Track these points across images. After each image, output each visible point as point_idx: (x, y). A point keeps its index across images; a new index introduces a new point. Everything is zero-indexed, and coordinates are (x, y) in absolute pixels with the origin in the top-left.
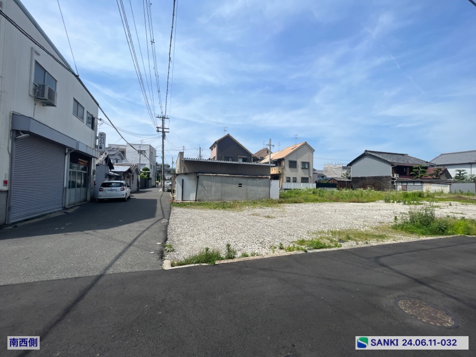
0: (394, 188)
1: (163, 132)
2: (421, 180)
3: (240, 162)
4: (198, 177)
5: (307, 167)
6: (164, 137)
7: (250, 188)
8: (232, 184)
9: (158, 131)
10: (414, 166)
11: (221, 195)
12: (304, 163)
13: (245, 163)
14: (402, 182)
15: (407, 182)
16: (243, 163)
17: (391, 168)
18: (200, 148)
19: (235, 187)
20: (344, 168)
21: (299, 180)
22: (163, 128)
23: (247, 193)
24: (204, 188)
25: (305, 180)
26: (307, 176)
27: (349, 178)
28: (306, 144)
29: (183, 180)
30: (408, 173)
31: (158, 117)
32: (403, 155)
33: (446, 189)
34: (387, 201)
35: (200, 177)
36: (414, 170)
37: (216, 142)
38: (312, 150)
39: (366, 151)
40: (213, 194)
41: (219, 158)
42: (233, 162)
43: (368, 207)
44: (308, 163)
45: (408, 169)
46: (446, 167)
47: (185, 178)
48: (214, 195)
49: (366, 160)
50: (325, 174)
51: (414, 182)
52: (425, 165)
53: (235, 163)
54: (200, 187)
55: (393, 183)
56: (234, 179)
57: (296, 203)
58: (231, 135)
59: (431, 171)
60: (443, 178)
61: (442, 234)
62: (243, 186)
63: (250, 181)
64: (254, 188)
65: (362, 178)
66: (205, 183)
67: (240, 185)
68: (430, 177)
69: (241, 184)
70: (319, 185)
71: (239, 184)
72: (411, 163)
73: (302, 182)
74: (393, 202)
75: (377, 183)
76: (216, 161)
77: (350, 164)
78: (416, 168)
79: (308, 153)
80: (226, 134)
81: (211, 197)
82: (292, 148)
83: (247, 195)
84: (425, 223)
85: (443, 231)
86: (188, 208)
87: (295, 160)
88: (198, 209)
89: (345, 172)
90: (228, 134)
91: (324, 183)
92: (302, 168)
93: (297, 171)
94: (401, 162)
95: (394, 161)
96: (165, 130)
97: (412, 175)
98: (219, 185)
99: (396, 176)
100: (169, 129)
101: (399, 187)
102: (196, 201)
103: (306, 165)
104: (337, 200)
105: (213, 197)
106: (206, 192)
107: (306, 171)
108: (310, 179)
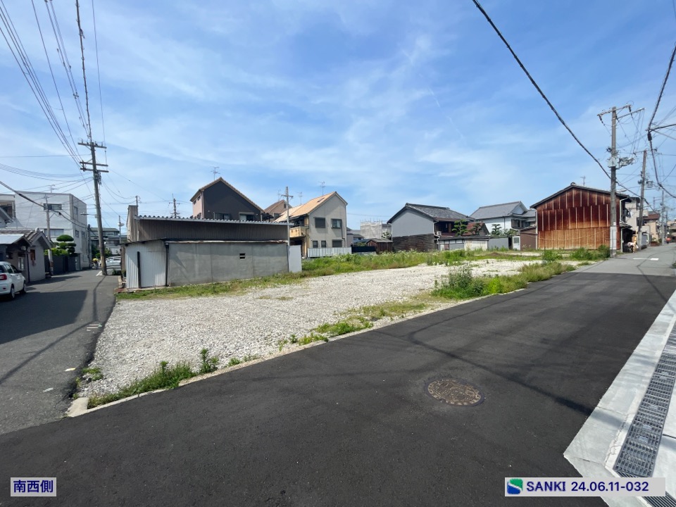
0: (437, 247)
1: (96, 172)
2: (462, 237)
3: (243, 221)
4: (167, 247)
5: (339, 226)
6: (97, 180)
7: (257, 259)
8: (229, 254)
9: (84, 169)
10: (456, 222)
11: (212, 273)
12: (334, 221)
13: (251, 222)
14: (444, 241)
15: (449, 240)
16: (248, 222)
17: (432, 224)
18: (175, 201)
19: (235, 259)
20: (384, 226)
21: (329, 243)
22: (94, 164)
23: (254, 267)
24: (181, 264)
25: (337, 244)
26: (340, 238)
27: (390, 239)
28: (336, 195)
29: (138, 253)
30: (450, 230)
31: (82, 144)
32: (444, 209)
33: (484, 246)
34: (430, 264)
35: (173, 248)
36: (455, 226)
37: (200, 191)
38: (345, 204)
39: (407, 204)
40: (197, 273)
41: (207, 214)
42: (232, 221)
43: (409, 273)
44: (340, 220)
45: (450, 225)
46: (484, 222)
47: (143, 250)
48: (199, 274)
49: (408, 215)
50: (362, 235)
51: (456, 240)
52: (466, 220)
53: (235, 222)
54: (172, 263)
55: (436, 241)
56: (232, 247)
57: (325, 275)
58: (224, 179)
59: (471, 226)
60: (482, 234)
61: (478, 296)
62: (246, 256)
63: (257, 249)
64: (263, 258)
65: (404, 238)
66: (182, 255)
67: (242, 256)
68: (470, 233)
69: (244, 254)
70: (355, 249)
71: (241, 254)
72: (452, 218)
73: (333, 246)
74: (436, 265)
75: (419, 244)
76: (202, 219)
77: (391, 221)
78: (457, 224)
79: (339, 208)
80: (217, 178)
81: (194, 276)
82: (318, 199)
83: (254, 270)
84: (463, 285)
85: (479, 292)
86: (149, 298)
87: (323, 217)
88: (169, 298)
89: (385, 231)
90: (221, 178)
91: (362, 247)
92: (333, 228)
93: (326, 232)
94: (443, 217)
95: (436, 216)
97: (454, 232)
98: (206, 257)
99: (439, 234)
100: (107, 166)
101: (442, 246)
102: (166, 285)
103: (338, 224)
104: (376, 267)
105: (198, 278)
106: (184, 270)
107: (338, 231)
108: (343, 242)
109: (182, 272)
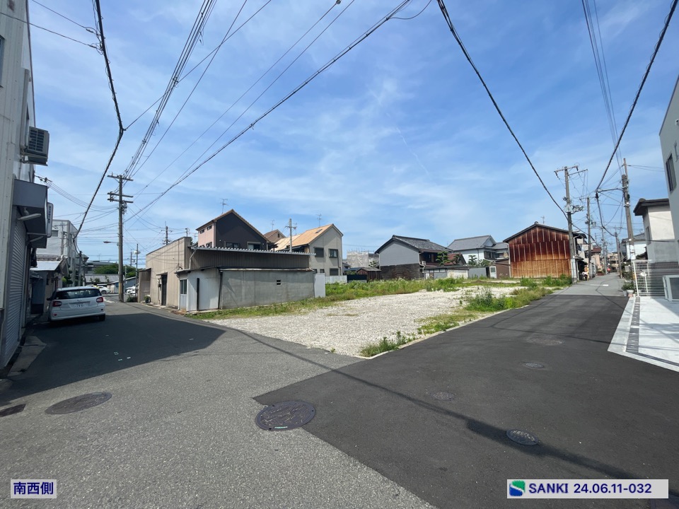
0: (423, 276)
1: (121, 201)
2: (445, 267)
4: (221, 274)
5: (335, 256)
6: (122, 210)
7: (291, 285)
8: (268, 281)
9: (111, 200)
10: (439, 253)
11: (255, 297)
12: (332, 251)
14: (429, 270)
15: (434, 269)
17: (418, 254)
19: (273, 285)
20: (370, 256)
21: (327, 271)
22: (121, 195)
23: (287, 292)
24: (231, 289)
25: (334, 272)
26: (336, 267)
27: (378, 268)
28: (333, 227)
29: (198, 279)
30: (433, 260)
31: (112, 177)
32: (425, 240)
33: (465, 274)
35: (225, 275)
36: (439, 257)
37: (213, 221)
38: (340, 235)
39: (394, 236)
40: (243, 297)
44: (337, 250)
45: (432, 255)
46: (461, 253)
47: (201, 276)
48: (246, 299)
49: (394, 246)
50: (349, 264)
51: (440, 269)
52: (446, 251)
54: (224, 288)
55: (421, 270)
56: (271, 274)
58: (236, 211)
59: (451, 257)
60: (460, 263)
62: (282, 283)
63: (290, 276)
64: (294, 285)
65: (392, 267)
66: (232, 281)
67: (279, 282)
68: (451, 263)
69: (279, 281)
70: (350, 278)
71: (278, 281)
72: (434, 249)
73: (331, 274)
75: (407, 272)
77: (378, 251)
78: (440, 255)
79: (335, 239)
81: (241, 301)
82: (316, 231)
83: (288, 295)
87: (322, 247)
89: (371, 260)
90: (233, 210)
91: (356, 276)
92: (330, 257)
93: (324, 261)
94: (426, 248)
95: (421, 247)
96: (124, 198)
97: (438, 262)
98: (251, 283)
99: (423, 263)
101: (427, 275)
102: (219, 308)
103: (335, 253)
105: (244, 301)
106: (233, 294)
107: (336, 260)
108: (339, 270)
109: (232, 297)
